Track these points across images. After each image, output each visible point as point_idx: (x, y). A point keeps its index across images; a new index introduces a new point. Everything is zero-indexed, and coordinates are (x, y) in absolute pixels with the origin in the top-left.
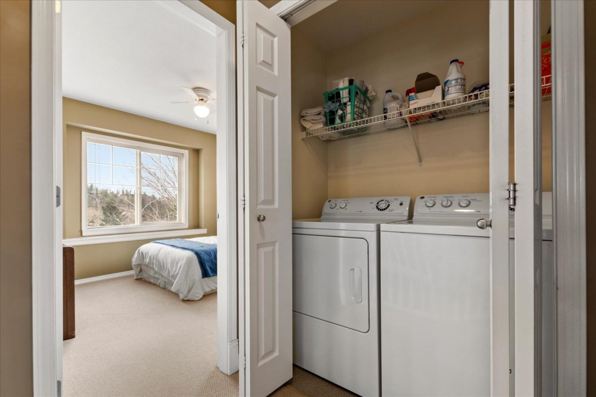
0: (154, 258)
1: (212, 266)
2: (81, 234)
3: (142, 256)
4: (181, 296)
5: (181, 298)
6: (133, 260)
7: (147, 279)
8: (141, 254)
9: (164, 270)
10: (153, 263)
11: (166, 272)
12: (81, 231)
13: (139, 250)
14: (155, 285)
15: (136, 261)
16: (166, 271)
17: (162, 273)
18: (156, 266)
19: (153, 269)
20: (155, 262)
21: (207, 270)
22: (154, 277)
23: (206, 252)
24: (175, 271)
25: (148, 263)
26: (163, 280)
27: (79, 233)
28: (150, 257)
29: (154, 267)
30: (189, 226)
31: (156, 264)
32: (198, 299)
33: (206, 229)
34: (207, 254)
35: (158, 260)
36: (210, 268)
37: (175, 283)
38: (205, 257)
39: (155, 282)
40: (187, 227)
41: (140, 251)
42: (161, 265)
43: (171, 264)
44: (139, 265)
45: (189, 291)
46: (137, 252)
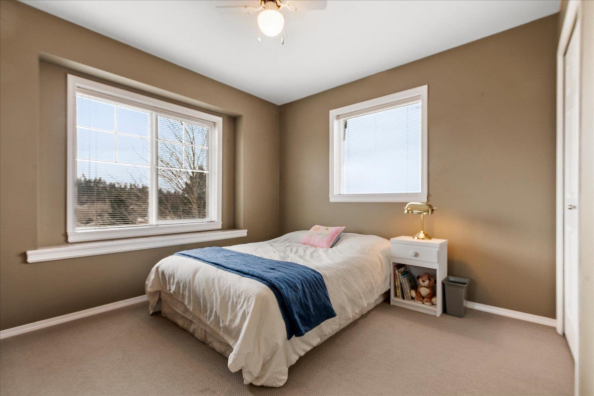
0: (184, 287)
1: (302, 313)
2: (66, 241)
3: (163, 278)
4: (247, 379)
5: (245, 382)
6: (147, 282)
7: (169, 316)
8: (160, 276)
9: (205, 311)
10: (183, 296)
11: (212, 318)
12: (66, 235)
13: (157, 268)
14: (185, 330)
15: (151, 287)
16: (210, 316)
17: (202, 317)
18: (189, 302)
19: (183, 304)
20: (187, 293)
21: (295, 321)
22: (183, 317)
23: (288, 283)
24: (232, 321)
25: (174, 292)
26: (203, 327)
27: (63, 239)
28: (178, 284)
29: (186, 302)
30: (222, 225)
31: (189, 297)
32: (281, 384)
33: (246, 231)
34: (290, 287)
35: (194, 292)
36: (300, 316)
37: (236, 348)
38: (290, 294)
39: (185, 326)
40: (220, 227)
41: (160, 270)
42: (200, 303)
43: (221, 303)
44: (156, 292)
45: (265, 365)
46: (154, 269)
